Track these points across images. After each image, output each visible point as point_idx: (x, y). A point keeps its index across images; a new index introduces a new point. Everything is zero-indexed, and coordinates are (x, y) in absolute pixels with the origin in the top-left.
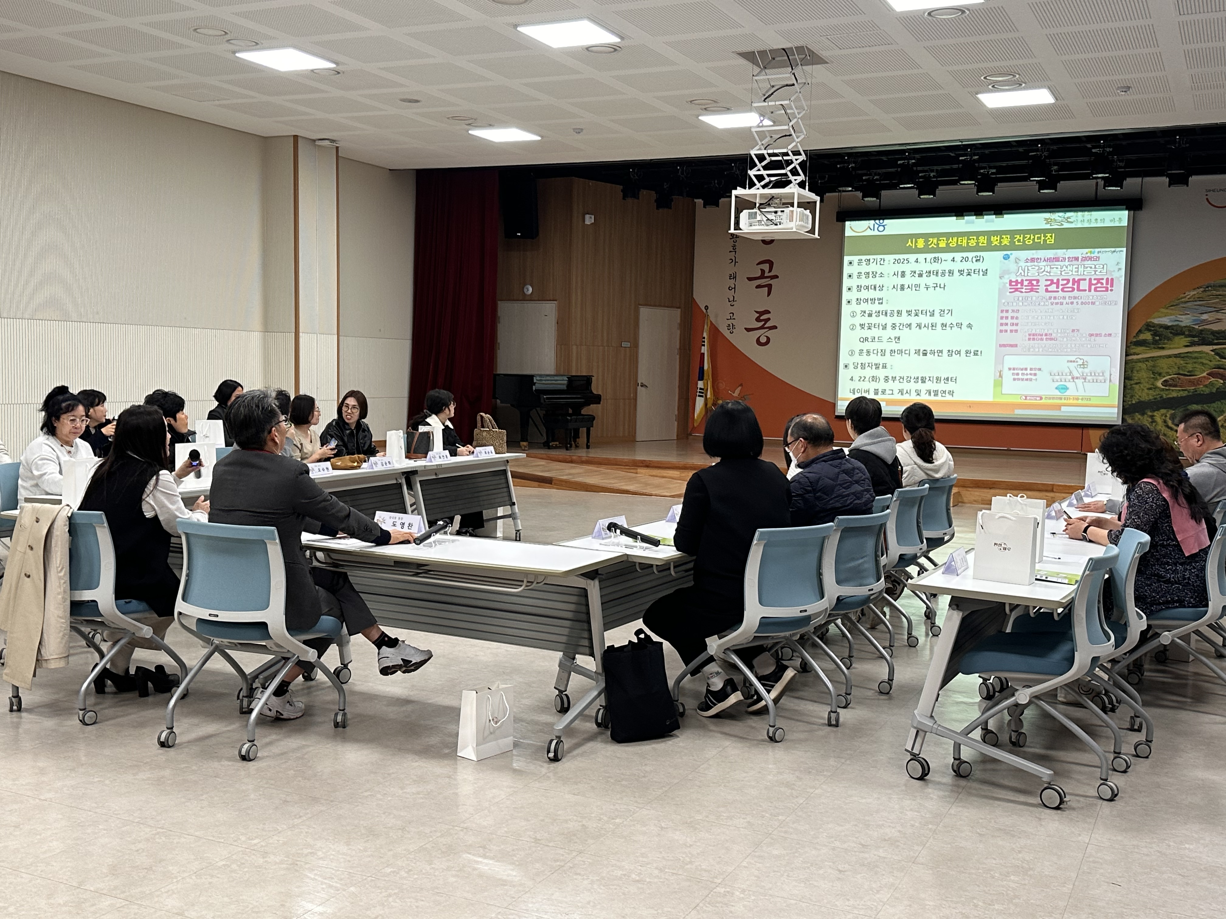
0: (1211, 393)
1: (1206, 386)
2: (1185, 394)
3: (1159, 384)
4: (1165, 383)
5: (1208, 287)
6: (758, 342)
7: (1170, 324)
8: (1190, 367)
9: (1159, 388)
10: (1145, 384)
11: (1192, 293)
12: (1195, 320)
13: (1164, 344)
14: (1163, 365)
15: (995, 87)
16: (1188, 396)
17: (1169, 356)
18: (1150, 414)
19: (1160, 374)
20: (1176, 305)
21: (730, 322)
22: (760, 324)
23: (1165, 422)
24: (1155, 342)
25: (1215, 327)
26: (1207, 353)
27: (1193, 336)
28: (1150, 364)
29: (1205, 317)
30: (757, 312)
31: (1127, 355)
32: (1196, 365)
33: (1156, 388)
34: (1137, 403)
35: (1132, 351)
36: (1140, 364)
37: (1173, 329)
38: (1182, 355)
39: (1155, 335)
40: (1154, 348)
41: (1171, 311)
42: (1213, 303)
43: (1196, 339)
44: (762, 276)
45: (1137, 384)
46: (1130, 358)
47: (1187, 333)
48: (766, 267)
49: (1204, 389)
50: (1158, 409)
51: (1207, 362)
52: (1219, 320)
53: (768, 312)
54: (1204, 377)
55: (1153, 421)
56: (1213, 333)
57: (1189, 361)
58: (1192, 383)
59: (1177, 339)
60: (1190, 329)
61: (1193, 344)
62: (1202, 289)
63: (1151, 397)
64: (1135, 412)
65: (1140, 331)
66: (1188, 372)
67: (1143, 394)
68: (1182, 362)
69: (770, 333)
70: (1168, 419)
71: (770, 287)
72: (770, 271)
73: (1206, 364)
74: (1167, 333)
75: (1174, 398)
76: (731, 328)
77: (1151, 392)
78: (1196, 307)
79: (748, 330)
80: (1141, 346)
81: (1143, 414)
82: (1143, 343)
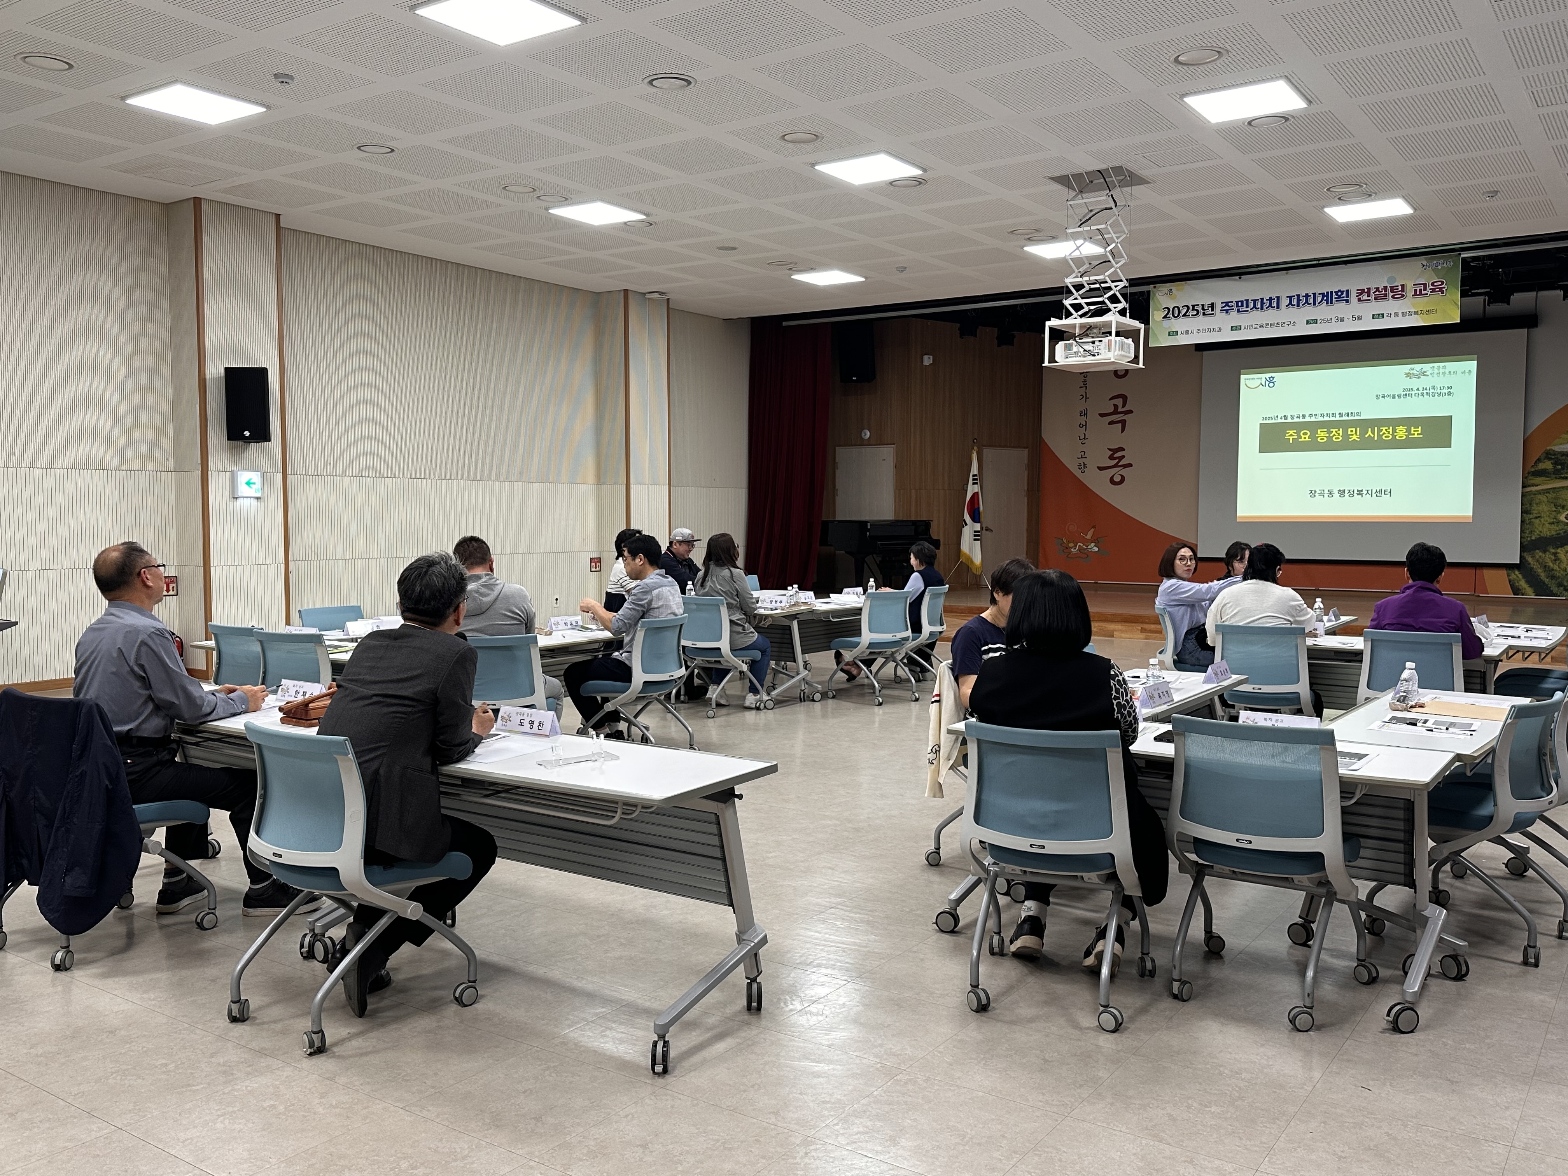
3: (1563, 518)
6: (1112, 481)
9: (1562, 522)
10: (1547, 519)
15: (1341, 200)
18: (1553, 551)
19: (1563, 507)
21: (1081, 461)
22: (1115, 462)
24: (1557, 472)
28: (1551, 495)
30: (1110, 450)
31: (1524, 487)
33: (1559, 522)
34: (1537, 539)
35: (1530, 482)
36: (1540, 497)
39: (1555, 464)
40: (1556, 478)
44: (1116, 412)
45: (1536, 518)
46: (1528, 489)
48: (1119, 402)
50: (1562, 546)
53: (1122, 449)
55: (1557, 559)
63: (1553, 533)
64: (1535, 550)
65: (1539, 460)
67: (1543, 528)
69: (1124, 472)
71: (1123, 423)
72: (1124, 406)
76: (1082, 467)
77: (1553, 526)
79: (1101, 469)
80: (1540, 476)
81: (1545, 552)
82: (1543, 473)
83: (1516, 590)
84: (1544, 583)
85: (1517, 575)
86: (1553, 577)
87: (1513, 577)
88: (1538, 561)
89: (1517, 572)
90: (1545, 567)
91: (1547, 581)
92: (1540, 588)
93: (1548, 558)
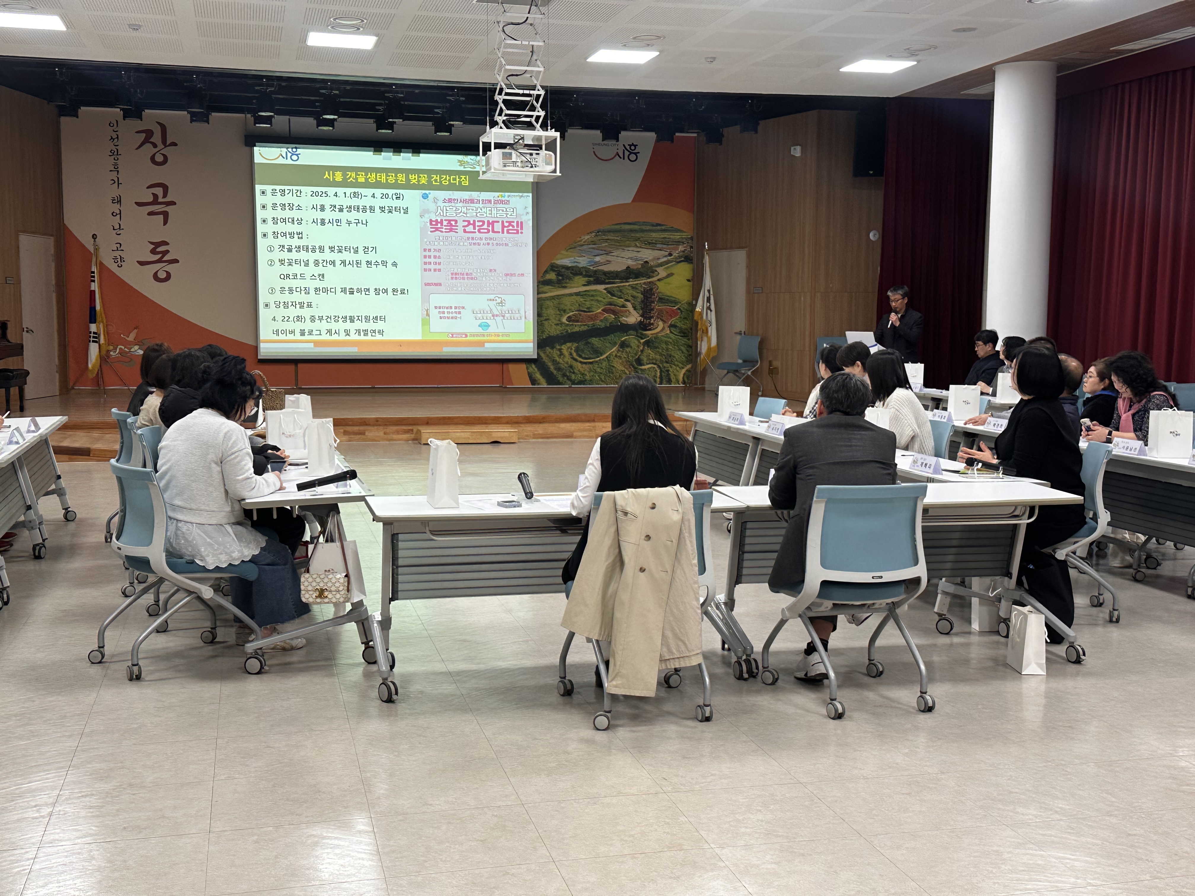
0: (606, 327)
1: (601, 321)
2: (586, 328)
3: (564, 320)
4: (569, 319)
5: (598, 232)
6: (156, 277)
7: (570, 265)
8: (588, 304)
9: (565, 323)
10: (554, 321)
11: (587, 237)
12: (590, 262)
13: (566, 283)
14: (567, 302)
16: (588, 330)
17: (571, 295)
18: (559, 347)
19: (565, 311)
20: (575, 248)
21: (117, 254)
22: (158, 256)
23: (571, 354)
24: (559, 282)
25: (606, 268)
26: (601, 292)
27: (590, 276)
28: (556, 302)
29: (597, 259)
30: (152, 243)
31: (538, 293)
32: (593, 302)
33: (562, 323)
34: (547, 338)
35: (541, 290)
36: (548, 302)
37: (573, 270)
38: (582, 294)
39: (558, 275)
40: (559, 287)
41: (570, 253)
42: (603, 247)
43: (592, 279)
44: (155, 202)
45: (546, 320)
46: (541, 295)
47: (584, 273)
48: (159, 191)
49: (600, 323)
50: (565, 343)
51: (602, 299)
52: (609, 262)
53: (166, 243)
54: (600, 313)
55: (561, 354)
56: (605, 273)
57: (588, 299)
58: (592, 318)
59: (577, 278)
60: (587, 270)
61: (589, 283)
62: (594, 234)
63: (558, 332)
64: (546, 347)
65: (546, 272)
66: (587, 308)
67: (553, 330)
68: (581, 300)
69: (170, 268)
70: (573, 351)
71: (166, 215)
72: (165, 196)
73: (601, 301)
74: (568, 273)
75: (576, 332)
76: (120, 261)
77: (559, 327)
78: (591, 250)
79: (142, 263)
80: (548, 285)
81: (553, 348)
82: (548, 283)
83: (533, 381)
84: (552, 373)
85: (533, 368)
86: (559, 369)
87: (531, 370)
88: (548, 356)
89: (533, 366)
90: (554, 362)
91: (555, 372)
92: (551, 379)
93: (555, 353)
